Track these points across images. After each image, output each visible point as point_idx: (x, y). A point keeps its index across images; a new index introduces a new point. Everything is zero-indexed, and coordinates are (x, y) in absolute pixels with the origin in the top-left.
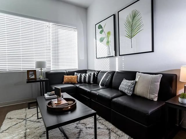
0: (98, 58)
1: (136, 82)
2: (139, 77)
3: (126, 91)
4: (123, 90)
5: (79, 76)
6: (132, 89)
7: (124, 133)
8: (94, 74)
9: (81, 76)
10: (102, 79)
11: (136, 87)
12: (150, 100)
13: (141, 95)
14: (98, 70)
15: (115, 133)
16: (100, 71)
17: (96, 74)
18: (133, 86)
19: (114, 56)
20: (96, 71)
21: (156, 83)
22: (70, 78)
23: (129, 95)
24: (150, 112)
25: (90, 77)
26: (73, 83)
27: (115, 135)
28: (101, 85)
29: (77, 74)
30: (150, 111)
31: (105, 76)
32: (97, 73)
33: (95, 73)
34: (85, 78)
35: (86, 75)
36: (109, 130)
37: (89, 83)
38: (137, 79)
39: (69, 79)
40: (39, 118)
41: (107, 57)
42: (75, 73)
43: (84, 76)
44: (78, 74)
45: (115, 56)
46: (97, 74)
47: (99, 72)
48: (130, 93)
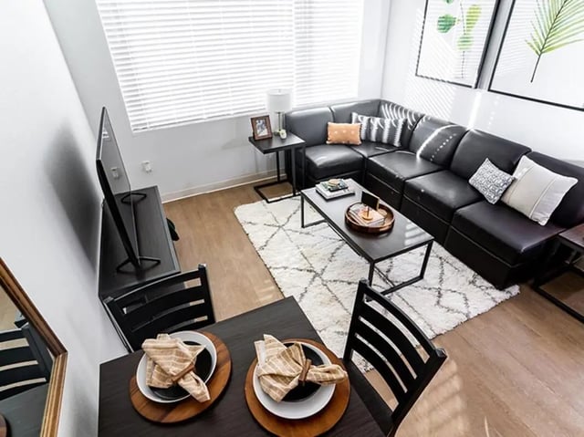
0: (422, 76)
1: (514, 180)
2: (525, 170)
3: (486, 194)
4: (481, 190)
5: (364, 124)
6: (501, 192)
7: (466, 267)
8: (405, 123)
9: (369, 125)
10: (427, 142)
11: (510, 190)
12: (531, 220)
13: (516, 208)
14: (417, 111)
15: (451, 265)
16: (422, 117)
17: (409, 121)
18: (505, 186)
19: (473, 86)
20: (410, 114)
21: (556, 195)
22: (344, 132)
23: (491, 202)
24: (524, 248)
25: (393, 130)
26: (351, 143)
27: (450, 268)
28: (421, 156)
29: (360, 117)
30: (526, 245)
31: (436, 137)
32: (414, 120)
33: (407, 120)
34: (380, 131)
35: (383, 124)
36: (440, 258)
37: (390, 144)
38: (517, 174)
39: (342, 134)
40: (305, 224)
41: (449, 82)
42: (354, 115)
43: (378, 126)
44: (362, 118)
45: (476, 88)
46: (413, 123)
47: (419, 118)
48: (493, 199)
